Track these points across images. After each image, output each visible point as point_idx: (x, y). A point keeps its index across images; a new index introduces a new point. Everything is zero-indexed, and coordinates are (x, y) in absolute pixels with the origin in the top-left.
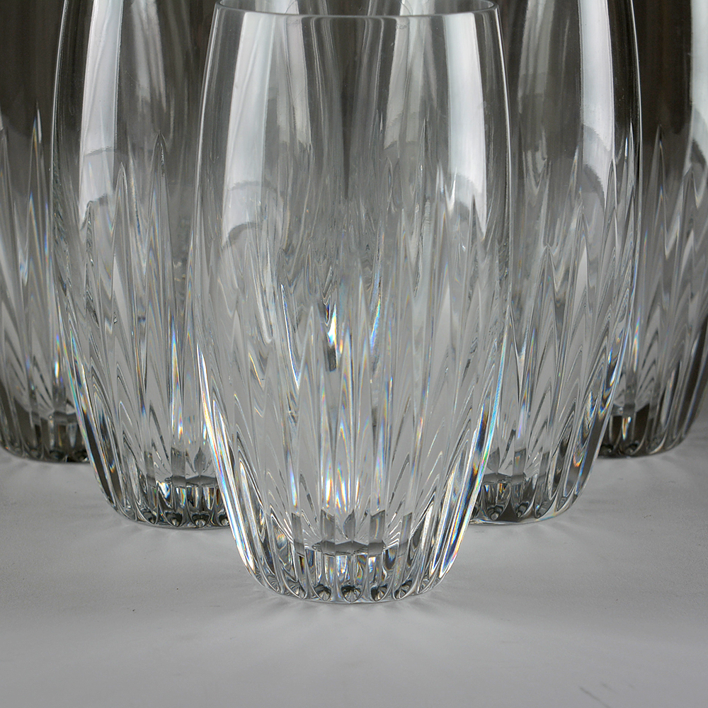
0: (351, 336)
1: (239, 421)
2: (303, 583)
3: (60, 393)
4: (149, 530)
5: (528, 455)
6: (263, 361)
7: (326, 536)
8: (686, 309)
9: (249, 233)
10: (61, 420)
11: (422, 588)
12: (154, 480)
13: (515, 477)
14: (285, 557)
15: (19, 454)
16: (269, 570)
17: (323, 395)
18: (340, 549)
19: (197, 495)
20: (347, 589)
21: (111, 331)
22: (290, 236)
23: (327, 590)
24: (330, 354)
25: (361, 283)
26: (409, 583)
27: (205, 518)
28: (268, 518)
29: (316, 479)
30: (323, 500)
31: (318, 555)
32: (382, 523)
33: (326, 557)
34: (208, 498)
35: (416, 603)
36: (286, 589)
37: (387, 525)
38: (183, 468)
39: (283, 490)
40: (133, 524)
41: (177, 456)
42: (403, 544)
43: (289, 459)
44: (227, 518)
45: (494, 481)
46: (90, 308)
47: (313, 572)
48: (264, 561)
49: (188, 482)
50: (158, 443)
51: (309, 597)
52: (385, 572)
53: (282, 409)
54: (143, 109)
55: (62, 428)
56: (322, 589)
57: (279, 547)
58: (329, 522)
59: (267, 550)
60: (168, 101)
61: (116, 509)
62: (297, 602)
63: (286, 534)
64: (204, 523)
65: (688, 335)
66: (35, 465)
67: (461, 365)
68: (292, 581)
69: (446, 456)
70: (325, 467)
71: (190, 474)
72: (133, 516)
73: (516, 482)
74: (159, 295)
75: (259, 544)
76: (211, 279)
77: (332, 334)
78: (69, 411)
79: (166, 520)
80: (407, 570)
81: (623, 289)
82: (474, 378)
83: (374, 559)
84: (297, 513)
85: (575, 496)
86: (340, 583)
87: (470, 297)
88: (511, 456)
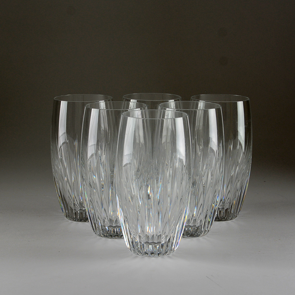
0: (153, 192)
1: (126, 213)
2: (141, 252)
3: (81, 204)
4: (104, 239)
5: (197, 220)
6: (132, 198)
7: (147, 240)
8: (237, 185)
9: (128, 166)
10: (81, 211)
11: (170, 253)
12: (105, 227)
13: (193, 226)
14: (137, 245)
15: (71, 220)
16: (133, 249)
17: (146, 206)
18: (150, 244)
19: (116, 230)
20: (152, 253)
21: (95, 191)
22: (139, 166)
23: (147, 254)
24: (149, 195)
25: (155, 181)
26: (167, 252)
27: (118, 236)
28: (133, 236)
29: (145, 227)
30: (146, 232)
31: (145, 245)
32: (160, 237)
33: (147, 246)
34: (118, 231)
35: (169, 257)
36: (137, 253)
37: (161, 238)
38: (112, 224)
39: (136, 229)
40: (100, 237)
41: (111, 220)
42: (165, 243)
43: (138, 222)
44: (123, 236)
45: (188, 227)
46: (90, 184)
47: (144, 249)
48: (132, 246)
49: (113, 227)
50: (106, 217)
51: (143, 255)
52: (161, 250)
53: (137, 210)
54: (102, 132)
55: (82, 213)
56: (146, 253)
57: (136, 243)
58: (148, 237)
59: (133, 243)
60: (109, 130)
61: (96, 233)
62: (140, 256)
63: (138, 240)
64: (117, 237)
65: (237, 192)
66: (75, 222)
67: (179, 200)
68: (139, 251)
69: (176, 222)
70: (147, 223)
71: (114, 225)
72: (100, 236)
73: (194, 227)
74: (107, 180)
75: (131, 242)
76: (120, 179)
77: (149, 191)
78: (84, 209)
79: (108, 236)
80: (167, 249)
81: (220, 181)
82: (182, 203)
83: (159, 246)
84: (140, 235)
85: (208, 231)
86: (150, 252)
87: (181, 183)
88: (192, 222)
